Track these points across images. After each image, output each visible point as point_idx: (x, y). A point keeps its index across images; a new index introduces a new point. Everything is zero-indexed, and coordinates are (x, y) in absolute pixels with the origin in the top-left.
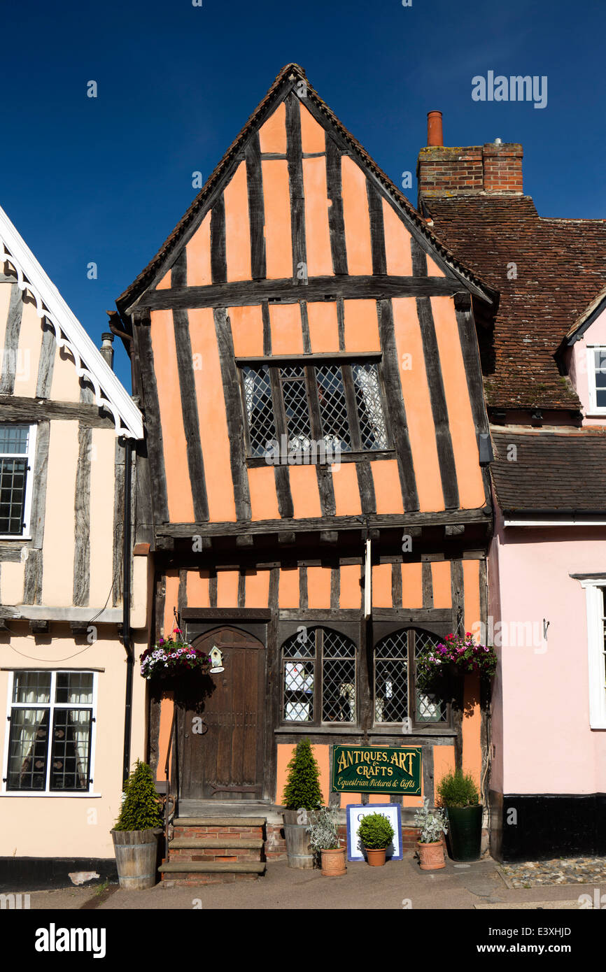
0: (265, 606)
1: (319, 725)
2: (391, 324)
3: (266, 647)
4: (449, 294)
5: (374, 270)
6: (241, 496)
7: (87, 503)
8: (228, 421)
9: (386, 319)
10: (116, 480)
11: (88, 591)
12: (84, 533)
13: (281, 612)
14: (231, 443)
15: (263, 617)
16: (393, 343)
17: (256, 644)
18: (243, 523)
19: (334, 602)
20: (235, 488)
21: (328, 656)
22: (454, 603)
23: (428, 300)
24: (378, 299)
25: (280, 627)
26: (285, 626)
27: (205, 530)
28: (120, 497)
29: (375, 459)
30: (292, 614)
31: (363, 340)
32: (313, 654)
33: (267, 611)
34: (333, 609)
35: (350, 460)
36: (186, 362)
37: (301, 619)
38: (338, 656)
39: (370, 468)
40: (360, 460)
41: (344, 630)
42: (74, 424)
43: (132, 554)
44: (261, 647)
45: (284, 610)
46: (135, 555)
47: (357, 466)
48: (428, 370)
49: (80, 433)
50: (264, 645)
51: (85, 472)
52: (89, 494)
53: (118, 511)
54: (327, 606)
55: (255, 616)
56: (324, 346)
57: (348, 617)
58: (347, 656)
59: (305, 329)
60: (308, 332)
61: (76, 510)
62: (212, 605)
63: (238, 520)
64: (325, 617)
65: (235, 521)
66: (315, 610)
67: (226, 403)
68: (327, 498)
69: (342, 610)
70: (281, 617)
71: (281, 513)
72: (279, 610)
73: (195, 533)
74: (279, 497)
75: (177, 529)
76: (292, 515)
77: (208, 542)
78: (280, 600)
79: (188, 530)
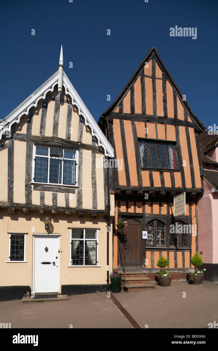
0: (141, 212)
1: (156, 246)
2: (179, 133)
3: (142, 224)
4: (193, 127)
5: (175, 117)
6: (140, 179)
7: (95, 177)
8: (136, 156)
9: (177, 132)
10: (104, 170)
11: (97, 204)
12: (95, 186)
13: (146, 215)
14: (137, 163)
16: (179, 139)
17: (139, 223)
18: (140, 187)
19: (160, 212)
20: (138, 176)
21: (158, 227)
22: (189, 214)
23: (188, 128)
24: (175, 126)
25: (146, 219)
26: (147, 218)
27: (130, 188)
28: (105, 176)
29: (175, 172)
30: (149, 215)
31: (171, 137)
32: (154, 227)
33: (142, 214)
34: (160, 214)
35: (168, 171)
36: (123, 136)
37: (151, 217)
38: (160, 227)
39: (174, 174)
40: (171, 171)
41: (163, 220)
42: (90, 152)
44: (140, 224)
45: (147, 214)
46: (111, 194)
47: (170, 173)
48: (188, 148)
49: (92, 155)
50: (141, 224)
51: (94, 167)
52: (96, 174)
53: (105, 180)
54: (158, 213)
55: (139, 215)
56: (162, 137)
57: (164, 217)
58: (163, 228)
59: (156, 131)
60: (157, 132)
61: (92, 179)
62: (127, 211)
63: (139, 186)
64: (158, 216)
65: (138, 186)
66: (155, 214)
67: (135, 151)
68: (163, 182)
69: (162, 215)
70: (146, 216)
71: (151, 185)
72: (146, 214)
73: (127, 189)
74: (150, 180)
75: (122, 187)
76: (153, 186)
77: (130, 192)
78: (146, 211)
79: (125, 188)
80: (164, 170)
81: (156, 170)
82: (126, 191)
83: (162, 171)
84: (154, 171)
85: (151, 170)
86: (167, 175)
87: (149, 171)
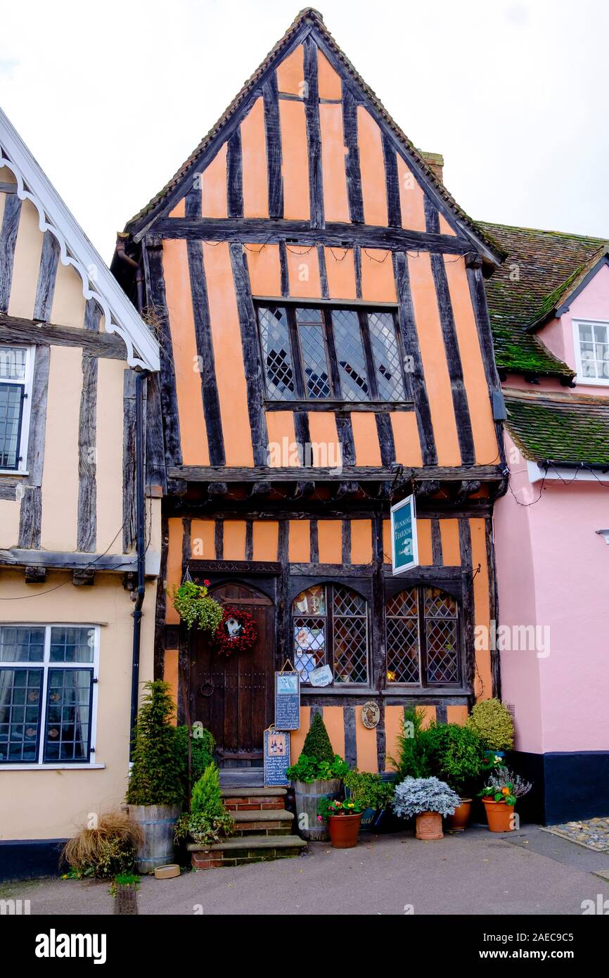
0: (274, 559)
2: (407, 276)
3: (276, 603)
4: (460, 254)
5: (390, 222)
6: (259, 439)
7: (93, 438)
8: (245, 361)
9: (401, 270)
10: (125, 415)
11: (95, 536)
12: (89, 471)
13: (292, 567)
14: (248, 385)
15: (273, 570)
16: (409, 296)
17: (265, 601)
18: (262, 469)
19: (346, 558)
20: (252, 431)
21: (339, 613)
22: (463, 561)
23: (441, 257)
24: (394, 251)
25: (291, 582)
26: (296, 581)
27: (222, 474)
29: (394, 410)
30: (304, 569)
31: (380, 289)
33: (277, 565)
34: (345, 564)
35: (369, 409)
36: (200, 296)
37: (311, 574)
38: (348, 613)
39: (389, 418)
40: (379, 410)
41: (355, 586)
42: (77, 352)
43: (146, 495)
44: (270, 603)
45: (294, 564)
46: (149, 498)
47: (377, 416)
48: (442, 325)
49: (84, 361)
50: (272, 600)
51: (90, 404)
52: (94, 428)
53: (128, 449)
54: (339, 561)
55: (263, 570)
56: (343, 292)
57: (360, 574)
58: (358, 613)
59: (322, 273)
60: (326, 276)
61: (81, 445)
62: (217, 557)
63: (256, 466)
64: (336, 572)
65: (253, 466)
66: (326, 564)
67: (243, 342)
68: (347, 447)
69: (352, 566)
70: (292, 572)
72: (289, 564)
73: (210, 477)
75: (191, 472)
77: (224, 487)
78: (289, 554)
79: (203, 473)
80: (352, 407)
81: (321, 406)
82: (207, 484)
83: (347, 408)
84: (316, 410)
85: (304, 407)
86: (363, 424)
87: (295, 412)
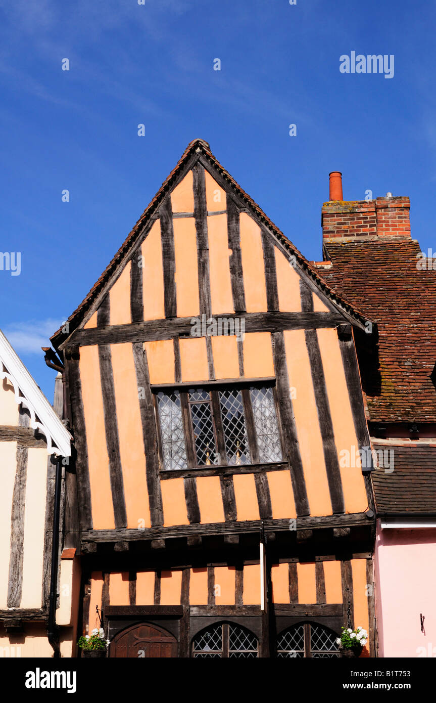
0: (178, 603)
2: (284, 352)
3: (179, 641)
4: (333, 326)
5: (269, 308)
6: (155, 503)
7: (22, 513)
8: (144, 439)
9: (279, 349)
10: (48, 493)
11: (21, 593)
12: (18, 540)
13: (192, 609)
14: (147, 458)
15: (176, 613)
16: (285, 369)
17: (170, 639)
18: (157, 529)
19: (238, 599)
20: (150, 497)
21: (233, 648)
22: (344, 599)
23: (315, 332)
24: (272, 332)
25: (192, 622)
26: (195, 621)
27: (123, 535)
28: (51, 508)
29: (271, 470)
30: (202, 611)
31: (259, 368)
32: (220, 647)
33: (179, 608)
34: (237, 605)
35: (249, 471)
36: (109, 389)
37: (209, 615)
38: (242, 648)
39: (266, 478)
40: (257, 471)
41: (248, 624)
42: (13, 445)
43: (59, 558)
44: (175, 641)
45: (194, 606)
46: (63, 559)
47: (255, 476)
48: (315, 392)
49: (17, 452)
50: (177, 640)
51: (21, 486)
52: (24, 505)
53: (48, 520)
54: (232, 602)
55: (168, 613)
56: (227, 373)
57: (251, 613)
58: (251, 648)
59: (210, 359)
60: (213, 361)
61: (13, 520)
62: (131, 603)
63: (152, 526)
64: (230, 612)
65: (149, 527)
66: (221, 606)
67: (143, 424)
68: (229, 505)
69: (245, 606)
70: (192, 614)
71: (190, 519)
72: (190, 606)
73: (115, 538)
74: (188, 505)
75: (100, 535)
76: (199, 521)
77: (126, 545)
78: (190, 598)
79: (109, 535)
80: (234, 470)
81: (207, 472)
82: (113, 544)
83: (228, 472)
84: (202, 476)
85: (192, 473)
86: (244, 485)
87: (184, 478)
